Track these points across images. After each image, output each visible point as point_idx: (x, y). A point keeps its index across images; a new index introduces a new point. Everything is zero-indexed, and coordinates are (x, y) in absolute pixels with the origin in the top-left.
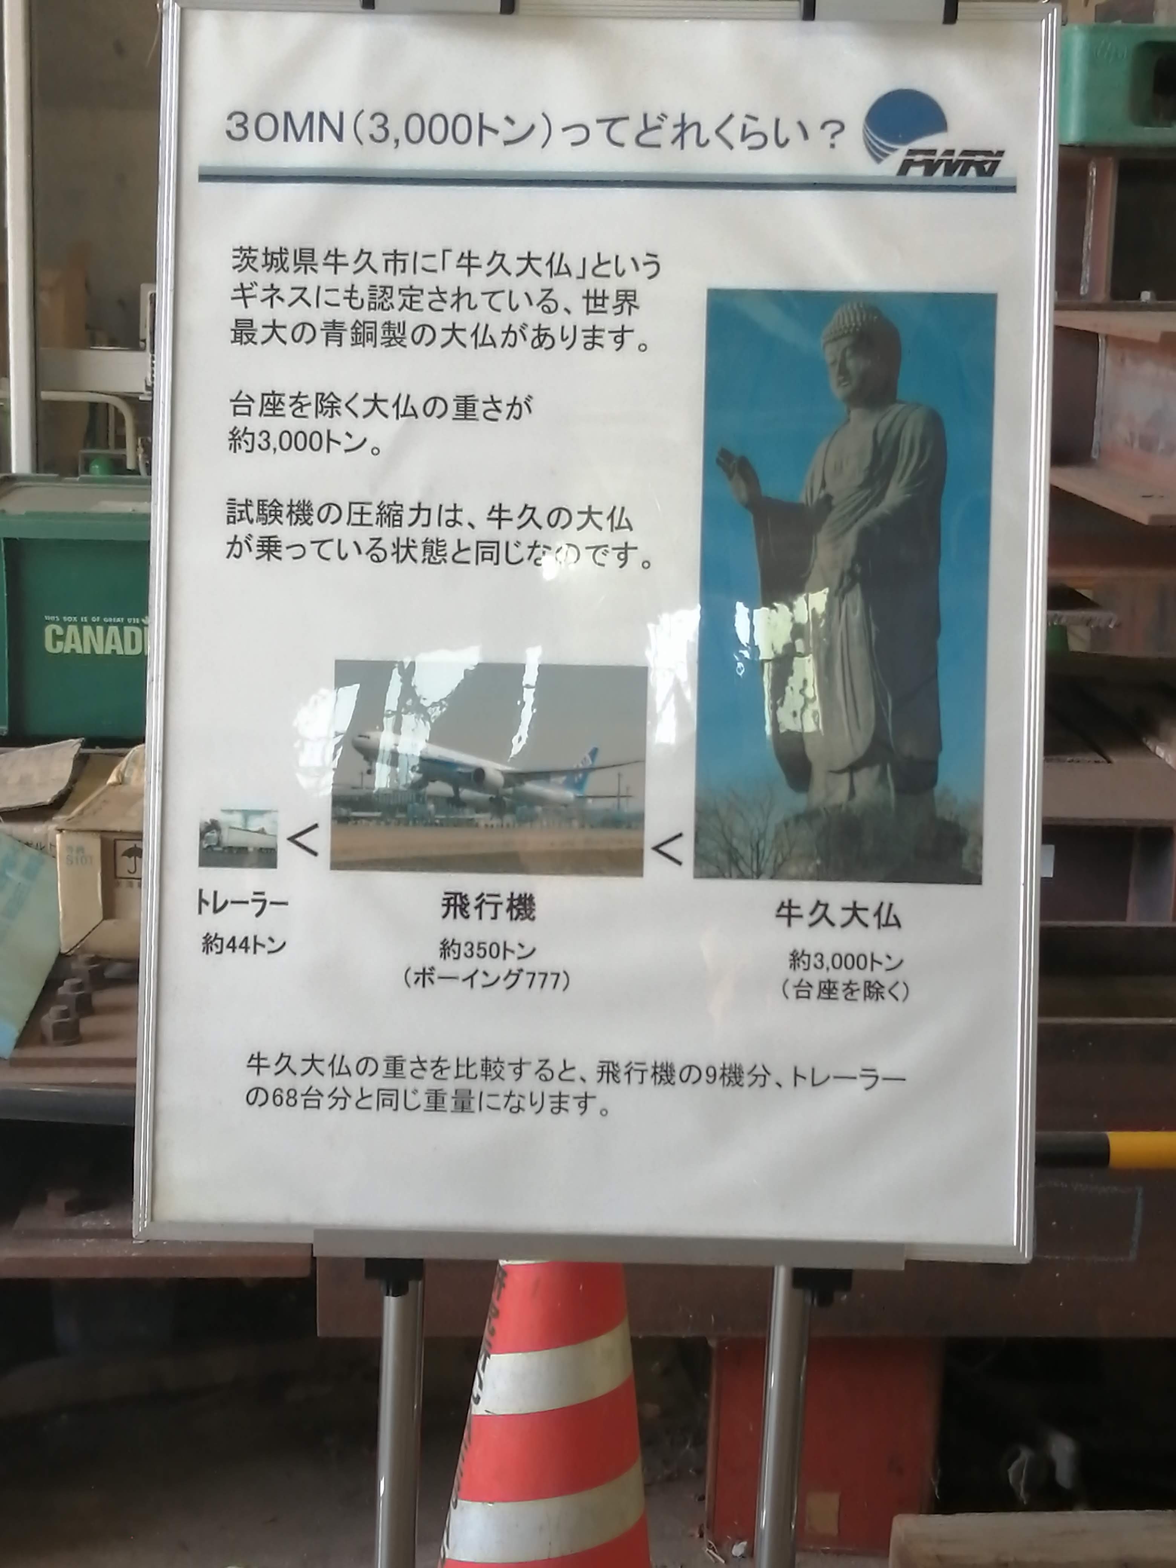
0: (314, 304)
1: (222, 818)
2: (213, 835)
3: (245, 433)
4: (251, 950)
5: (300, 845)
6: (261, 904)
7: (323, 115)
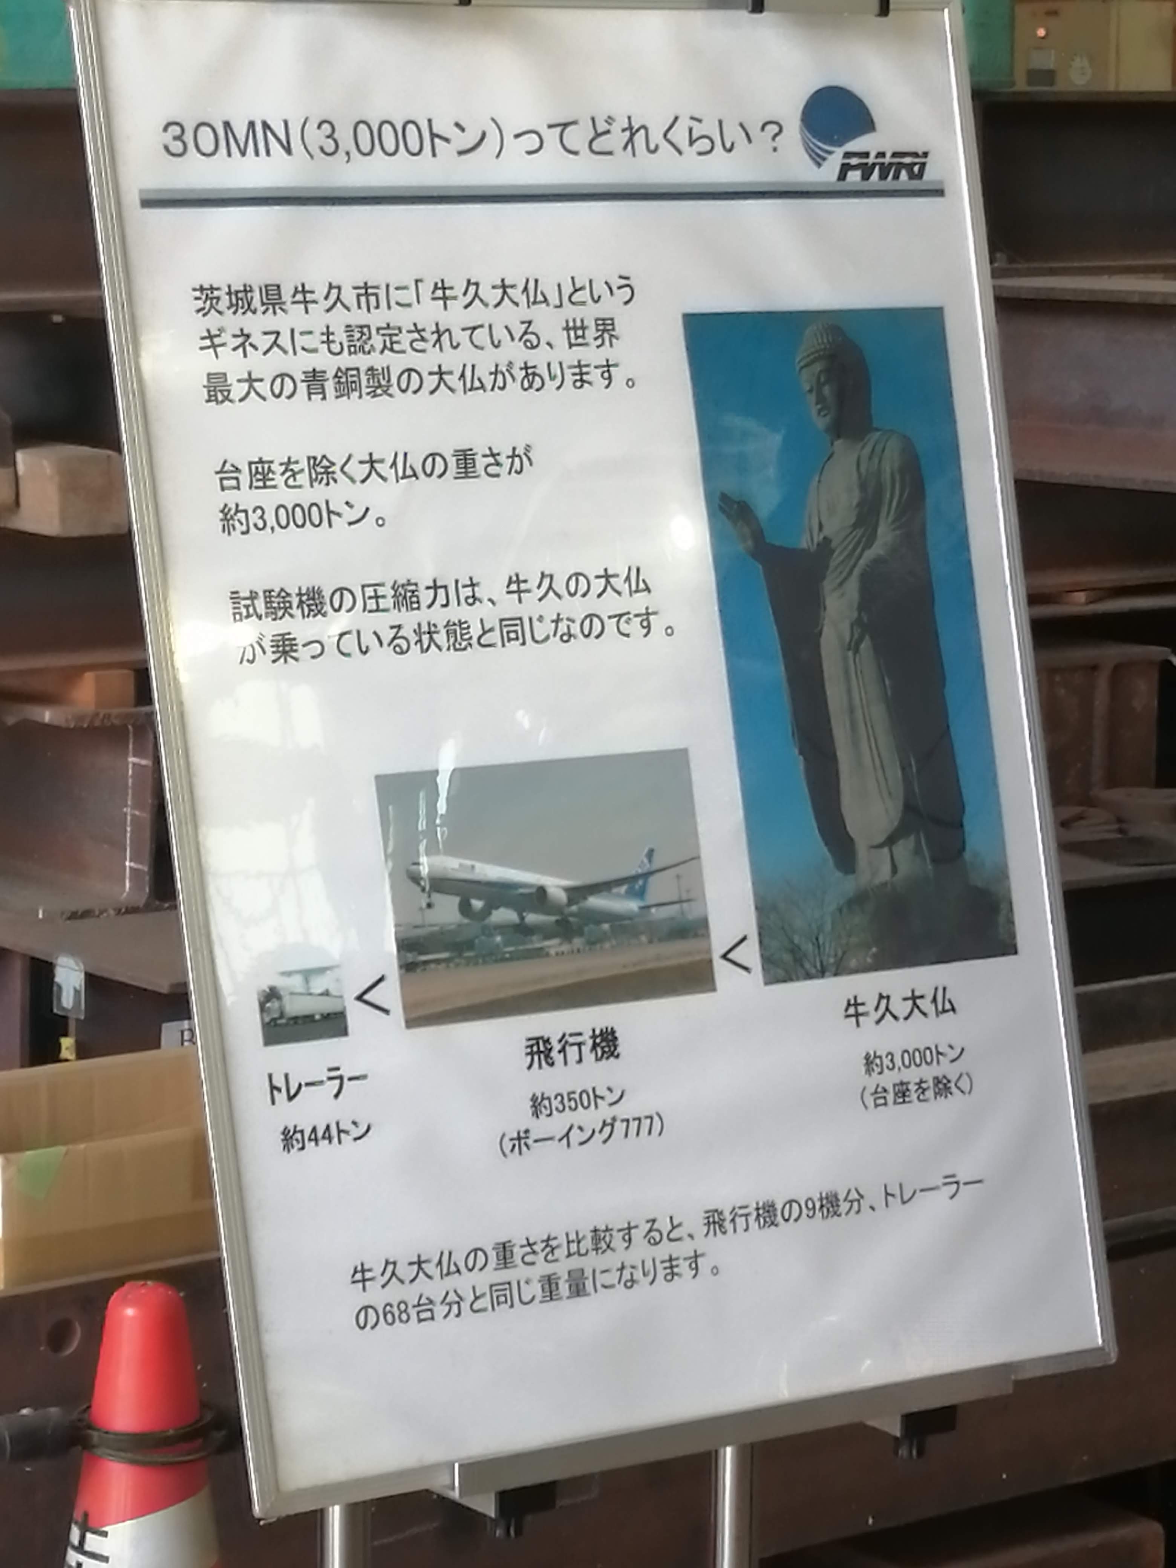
0: (291, 351)
1: (280, 983)
2: (273, 1005)
3: (237, 511)
4: (336, 1140)
5: (367, 1003)
6: (337, 1082)
7: (266, 126)
